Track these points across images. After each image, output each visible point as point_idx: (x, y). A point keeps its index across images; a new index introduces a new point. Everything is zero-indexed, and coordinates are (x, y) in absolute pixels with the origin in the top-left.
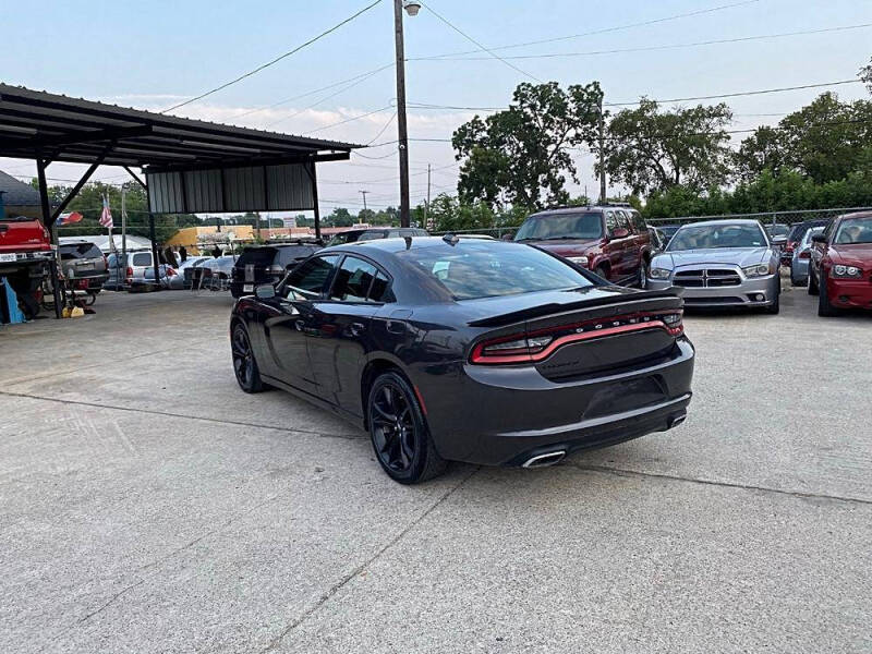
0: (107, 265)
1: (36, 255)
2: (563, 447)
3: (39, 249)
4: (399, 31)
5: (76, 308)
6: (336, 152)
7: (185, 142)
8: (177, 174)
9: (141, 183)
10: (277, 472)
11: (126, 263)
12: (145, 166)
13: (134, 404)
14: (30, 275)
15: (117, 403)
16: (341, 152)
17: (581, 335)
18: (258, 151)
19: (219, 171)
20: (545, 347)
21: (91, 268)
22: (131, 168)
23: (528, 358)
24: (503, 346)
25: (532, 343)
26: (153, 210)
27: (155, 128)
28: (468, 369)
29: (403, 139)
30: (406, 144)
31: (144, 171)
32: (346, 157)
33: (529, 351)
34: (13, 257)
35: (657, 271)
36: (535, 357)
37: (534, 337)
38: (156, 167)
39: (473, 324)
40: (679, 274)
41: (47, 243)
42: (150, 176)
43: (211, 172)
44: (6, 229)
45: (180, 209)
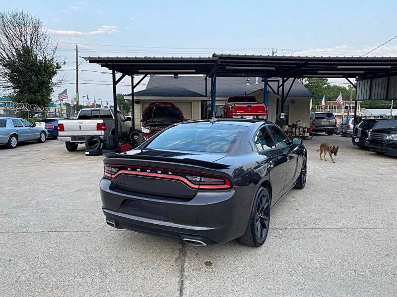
0: (336, 123)
2: (113, 221)
3: (262, 115)
8: (369, 80)
9: (354, 85)
11: (348, 123)
12: (357, 77)
18: (390, 67)
19: (387, 78)
20: (116, 173)
21: (327, 124)
22: (349, 79)
25: (113, 170)
26: (357, 99)
31: (357, 79)
33: (111, 173)
38: (362, 77)
41: (267, 112)
42: (359, 82)
43: (384, 78)
44: (251, 106)
45: (367, 98)
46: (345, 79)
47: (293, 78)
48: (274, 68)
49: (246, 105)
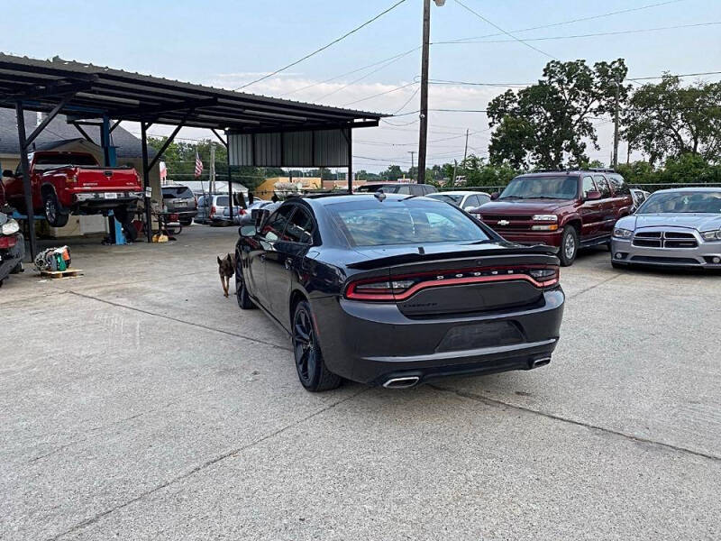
0: (197, 204)
1: (131, 195)
2: (417, 373)
3: (133, 190)
4: (427, 19)
5: (162, 236)
6: (367, 120)
7: (247, 111)
8: (249, 136)
9: (223, 142)
10: (226, 371)
11: (211, 204)
12: (227, 129)
13: (158, 311)
14: (128, 210)
15: (148, 309)
16: (372, 120)
17: (440, 281)
18: (305, 119)
19: (279, 134)
20: (406, 289)
21: (184, 206)
22: (216, 130)
23: (391, 297)
24: (372, 286)
25: (396, 285)
26: (231, 164)
27: (219, 100)
28: (343, 303)
29: (424, 110)
30: (426, 114)
31: (226, 133)
32: (376, 124)
33: (392, 291)
34: (114, 196)
35: (620, 232)
36: (397, 297)
37: (398, 280)
38: (235, 130)
39: (350, 267)
40: (638, 234)
41: (140, 185)
42: (230, 136)
43: (274, 134)
44: (111, 174)
45: (250, 164)
46: (209, 130)
47: (176, 127)
48: (137, 102)
49: (102, 171)
